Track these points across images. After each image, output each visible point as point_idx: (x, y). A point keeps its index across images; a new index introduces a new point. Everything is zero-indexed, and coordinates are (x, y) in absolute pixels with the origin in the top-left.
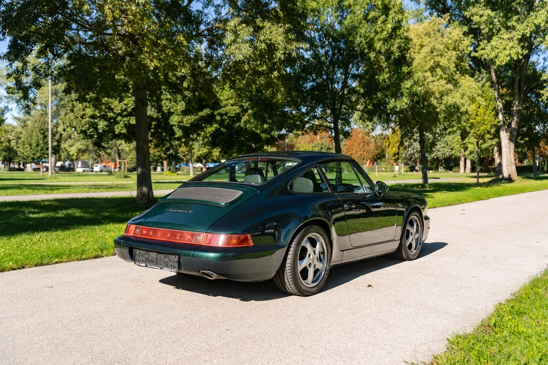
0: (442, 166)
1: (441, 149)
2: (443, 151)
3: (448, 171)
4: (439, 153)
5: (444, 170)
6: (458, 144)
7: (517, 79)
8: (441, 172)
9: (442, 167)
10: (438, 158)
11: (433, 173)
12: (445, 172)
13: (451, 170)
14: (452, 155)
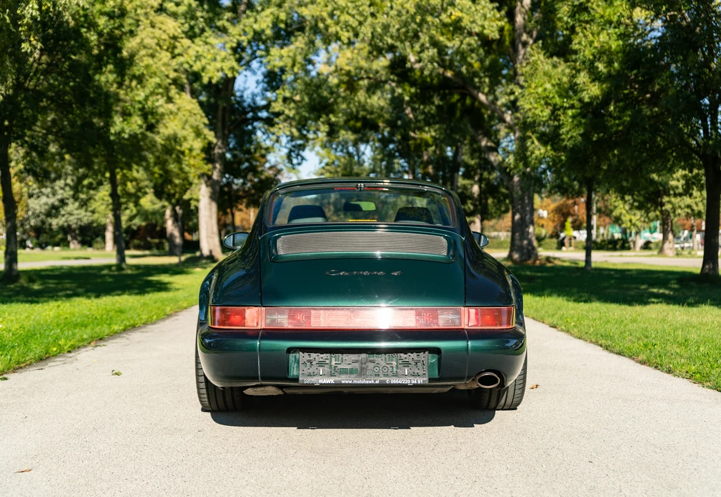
0: (77, 239)
1: (76, 212)
2: (78, 214)
3: (85, 247)
4: (71, 218)
5: (79, 246)
6: (102, 204)
7: (221, 108)
8: (74, 250)
9: (75, 242)
10: (69, 226)
11: (61, 250)
12: (80, 249)
13: (90, 246)
14: (92, 222)
